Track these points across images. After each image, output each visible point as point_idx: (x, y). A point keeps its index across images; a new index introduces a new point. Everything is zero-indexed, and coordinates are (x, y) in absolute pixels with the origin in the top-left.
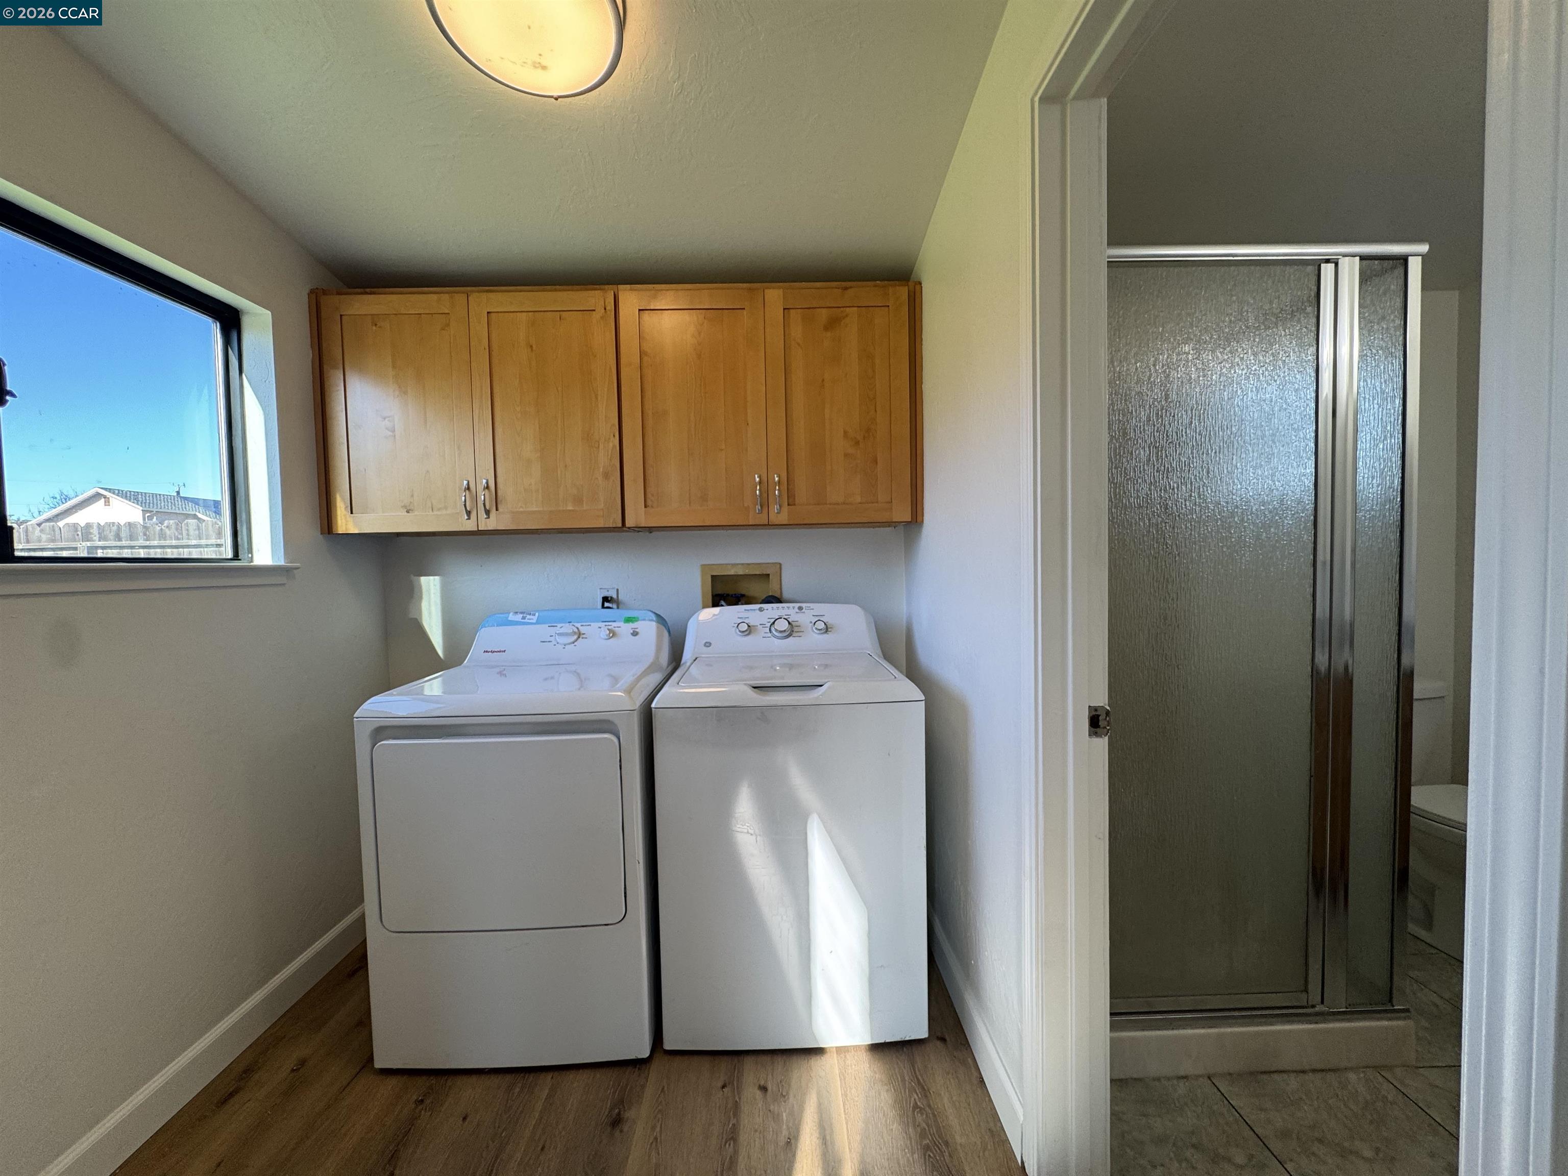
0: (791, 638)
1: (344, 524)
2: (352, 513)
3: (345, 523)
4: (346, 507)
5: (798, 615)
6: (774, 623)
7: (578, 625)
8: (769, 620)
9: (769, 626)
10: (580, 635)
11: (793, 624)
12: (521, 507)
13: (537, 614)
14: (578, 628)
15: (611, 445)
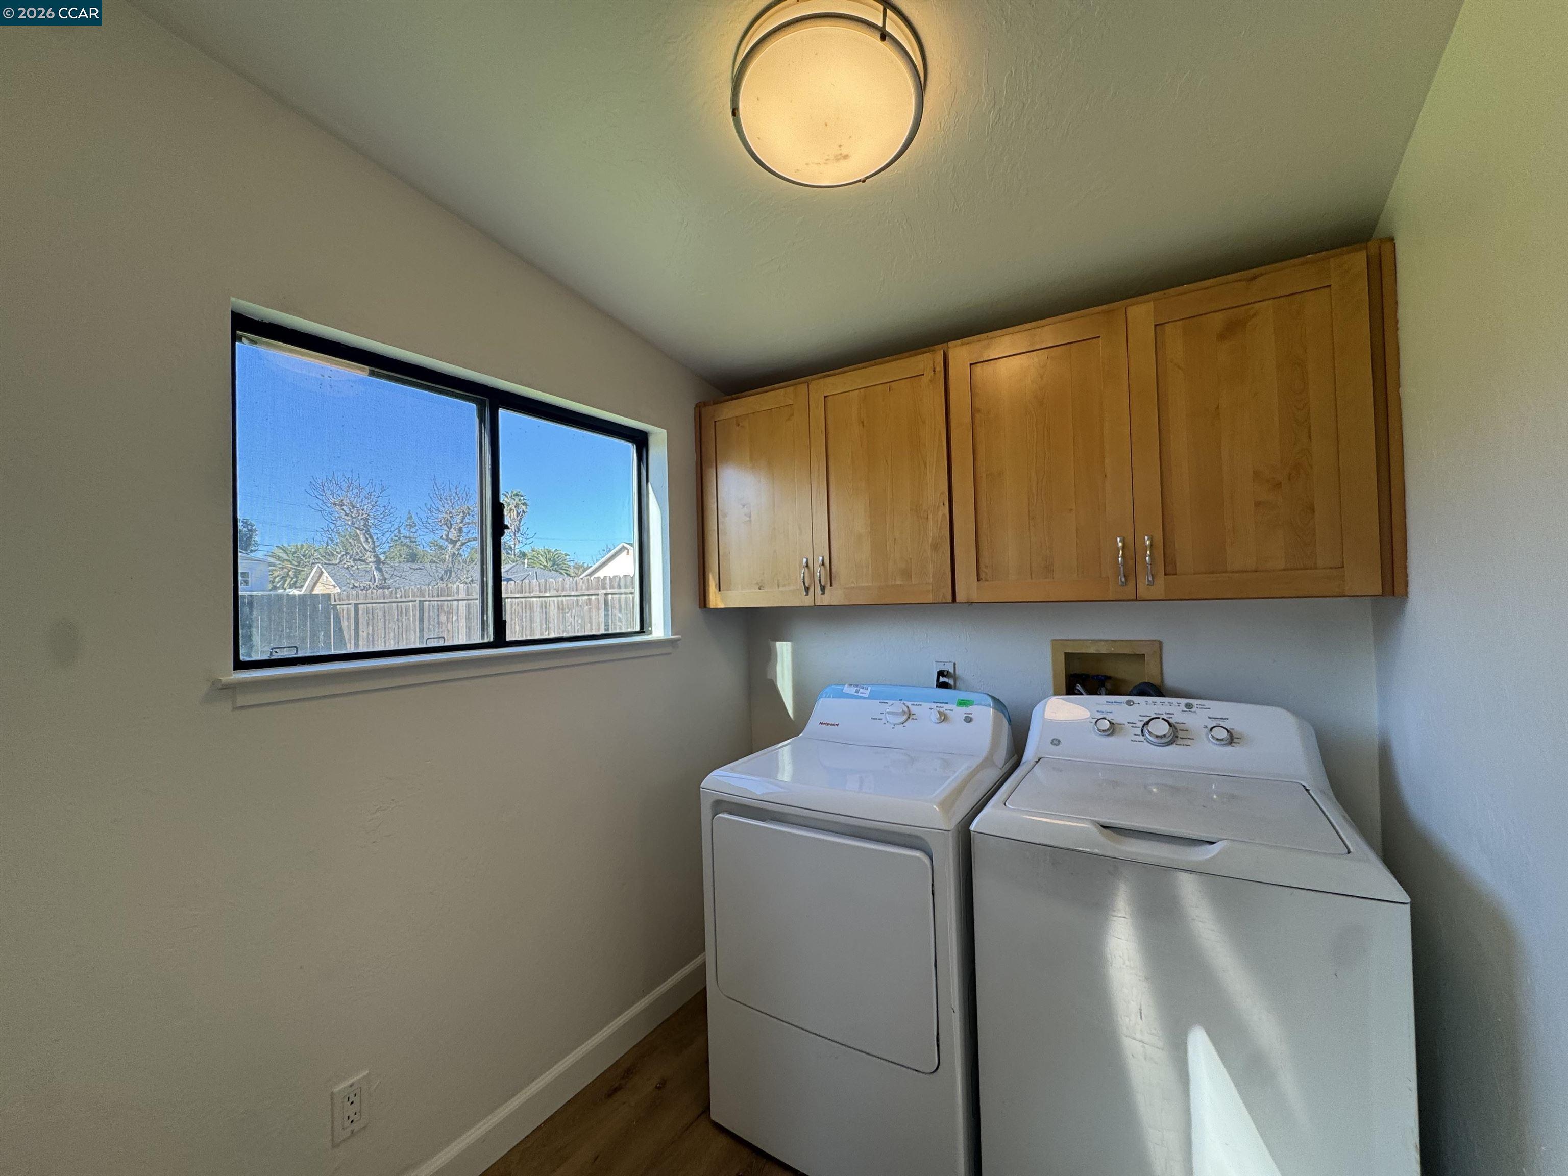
0: (1174, 745)
1: (714, 601)
2: (720, 590)
3: (716, 600)
4: (716, 586)
5: (1185, 714)
6: (1148, 723)
7: (909, 704)
8: (1141, 718)
9: (1141, 726)
10: (910, 715)
11: (1179, 727)
12: (853, 582)
13: (869, 688)
14: (908, 707)
15: (940, 514)
